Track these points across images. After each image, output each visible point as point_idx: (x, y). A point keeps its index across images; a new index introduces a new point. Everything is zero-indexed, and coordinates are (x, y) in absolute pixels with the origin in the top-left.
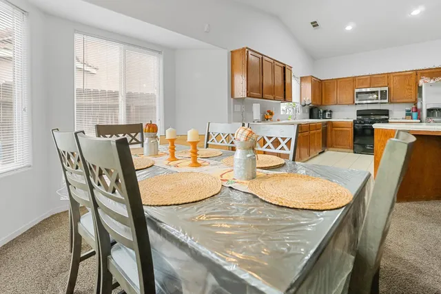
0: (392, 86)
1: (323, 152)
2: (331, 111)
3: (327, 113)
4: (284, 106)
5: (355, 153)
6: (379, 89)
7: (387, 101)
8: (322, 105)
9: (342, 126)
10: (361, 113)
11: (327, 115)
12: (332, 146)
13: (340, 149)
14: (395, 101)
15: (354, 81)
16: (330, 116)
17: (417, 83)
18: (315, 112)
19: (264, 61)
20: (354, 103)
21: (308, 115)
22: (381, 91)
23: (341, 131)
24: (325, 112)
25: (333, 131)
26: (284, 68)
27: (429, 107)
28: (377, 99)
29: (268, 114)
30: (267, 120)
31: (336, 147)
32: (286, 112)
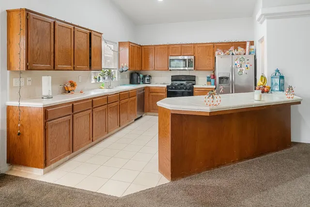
0: (196, 55)
1: (141, 117)
2: (150, 76)
3: (146, 78)
6: (186, 57)
7: (193, 68)
8: (141, 70)
9: (158, 91)
10: (174, 79)
11: (146, 80)
12: (149, 111)
13: (156, 114)
14: (199, 69)
15: (169, 48)
16: (149, 80)
17: (214, 54)
18: (135, 77)
19: (57, 27)
20: (168, 70)
21: (128, 80)
22: (189, 60)
23: (157, 96)
25: (151, 97)
26: (90, 34)
27: (221, 76)
29: (68, 86)
30: (69, 92)
31: (153, 112)
32: (99, 79)
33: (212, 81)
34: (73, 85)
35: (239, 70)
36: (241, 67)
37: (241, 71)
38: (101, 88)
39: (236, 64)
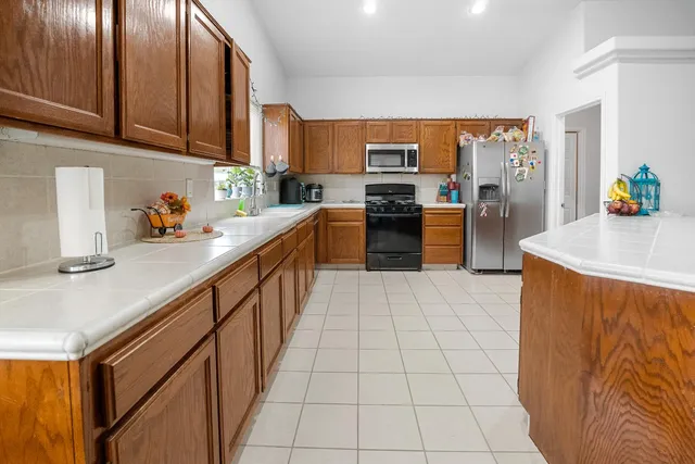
0: (422, 144)
2: (320, 187)
3: (314, 191)
4: (222, 175)
5: (368, 269)
6: (406, 147)
7: (416, 169)
8: (304, 172)
9: (344, 218)
11: (313, 195)
12: (327, 261)
13: (340, 266)
14: (425, 169)
15: (363, 127)
16: (319, 195)
17: (456, 140)
18: (292, 188)
20: (363, 172)
21: (276, 196)
22: (409, 151)
23: (344, 227)
24: (309, 187)
25: (330, 231)
27: (482, 183)
28: (403, 165)
29: (163, 211)
30: (163, 231)
31: (336, 263)
32: (231, 193)
33: (454, 194)
34: (178, 207)
35: (517, 172)
36: (521, 165)
37: (521, 173)
38: (238, 215)
39: (512, 160)
